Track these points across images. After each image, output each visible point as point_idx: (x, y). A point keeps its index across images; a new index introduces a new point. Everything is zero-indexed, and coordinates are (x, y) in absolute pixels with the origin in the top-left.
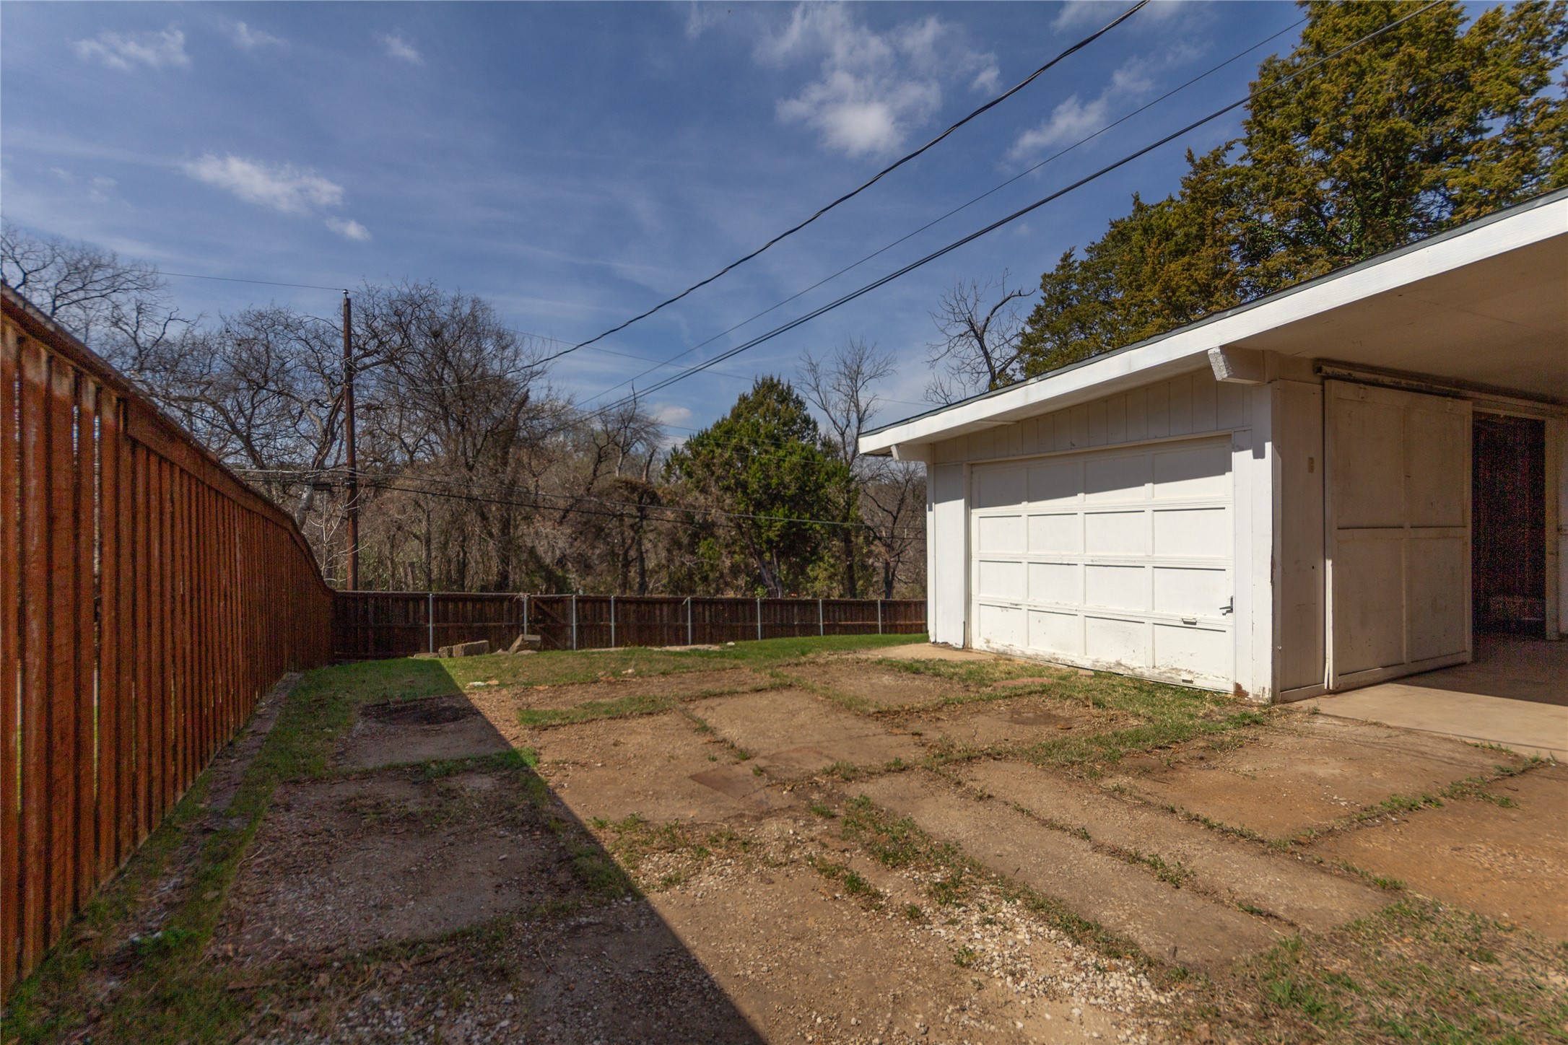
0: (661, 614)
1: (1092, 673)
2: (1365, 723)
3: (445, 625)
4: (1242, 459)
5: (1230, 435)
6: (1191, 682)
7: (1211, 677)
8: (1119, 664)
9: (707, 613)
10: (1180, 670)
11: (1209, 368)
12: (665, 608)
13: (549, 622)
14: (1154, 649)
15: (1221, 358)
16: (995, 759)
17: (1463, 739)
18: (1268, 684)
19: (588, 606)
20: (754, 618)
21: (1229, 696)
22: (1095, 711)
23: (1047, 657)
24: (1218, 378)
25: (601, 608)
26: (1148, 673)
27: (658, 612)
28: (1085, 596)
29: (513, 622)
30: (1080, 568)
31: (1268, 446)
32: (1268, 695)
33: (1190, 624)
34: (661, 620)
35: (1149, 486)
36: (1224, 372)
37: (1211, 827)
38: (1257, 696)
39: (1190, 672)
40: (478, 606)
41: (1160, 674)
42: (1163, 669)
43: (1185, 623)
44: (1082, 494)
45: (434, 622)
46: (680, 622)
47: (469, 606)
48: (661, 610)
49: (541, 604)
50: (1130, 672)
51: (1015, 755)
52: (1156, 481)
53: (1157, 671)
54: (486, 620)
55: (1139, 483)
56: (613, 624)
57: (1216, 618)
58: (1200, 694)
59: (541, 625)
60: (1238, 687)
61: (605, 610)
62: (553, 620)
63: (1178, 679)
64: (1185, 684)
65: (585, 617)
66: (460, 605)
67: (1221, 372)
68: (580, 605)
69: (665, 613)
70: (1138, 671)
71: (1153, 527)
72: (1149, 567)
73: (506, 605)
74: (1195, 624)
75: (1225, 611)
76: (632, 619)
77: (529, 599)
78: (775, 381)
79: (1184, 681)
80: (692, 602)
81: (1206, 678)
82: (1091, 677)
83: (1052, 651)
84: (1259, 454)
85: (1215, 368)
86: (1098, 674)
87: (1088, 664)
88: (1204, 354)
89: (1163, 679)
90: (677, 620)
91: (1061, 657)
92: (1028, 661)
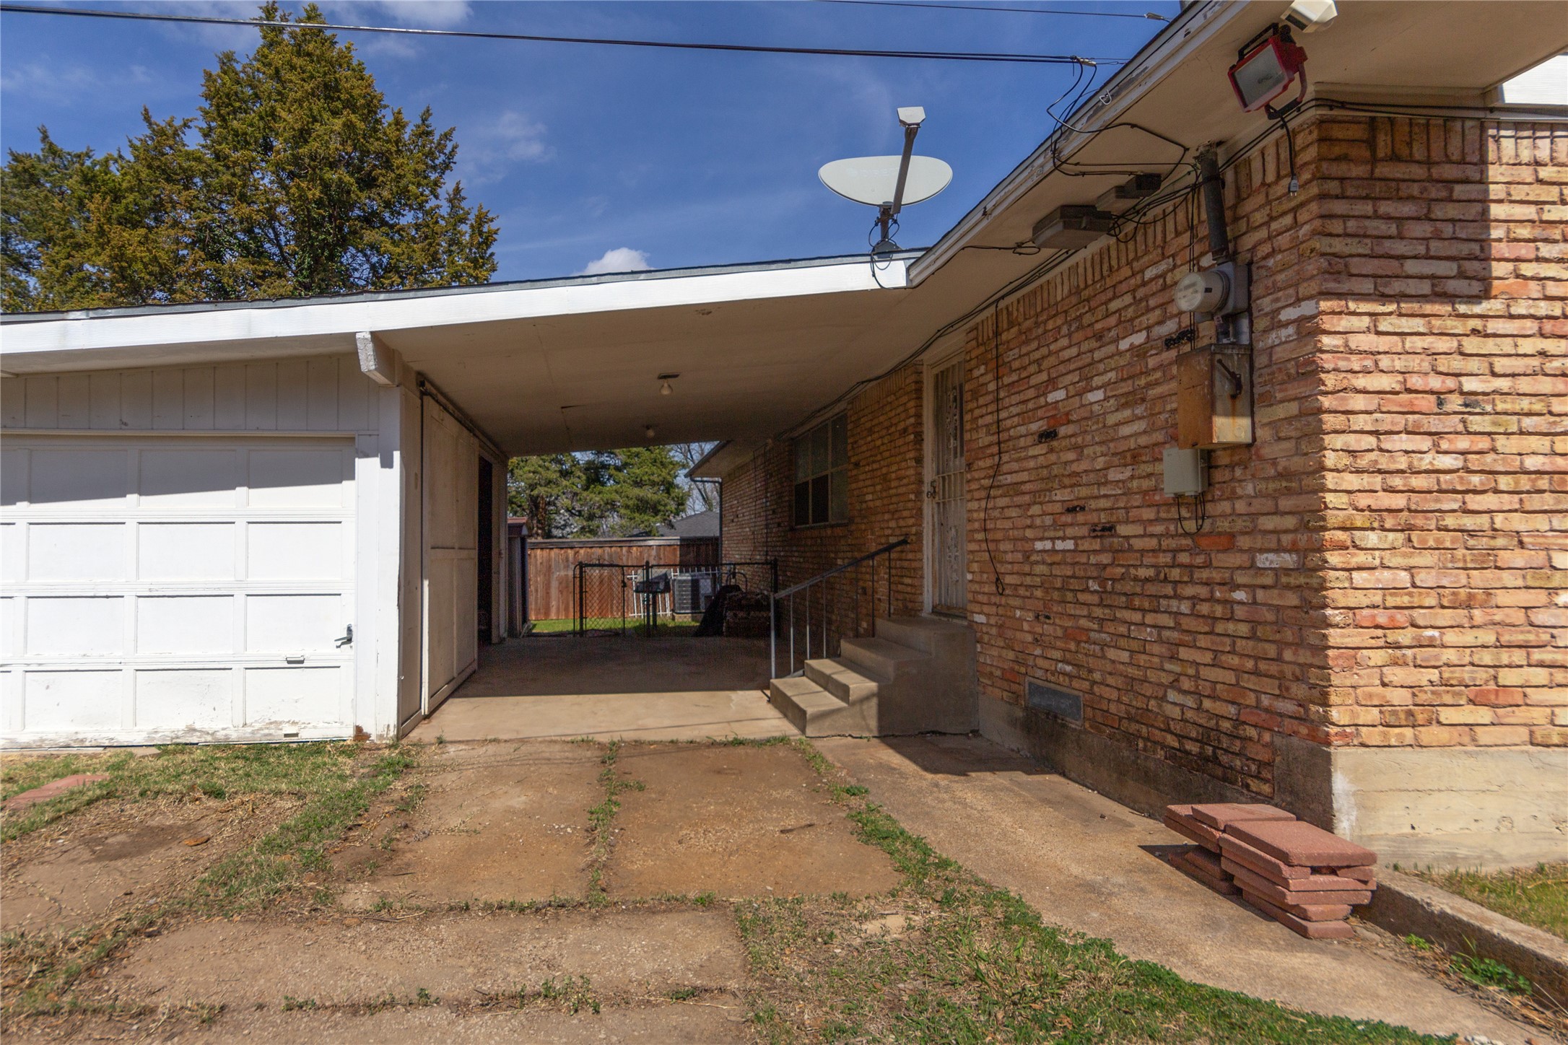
1: (155, 751)
2: (485, 742)
4: (367, 467)
5: (353, 439)
6: (296, 735)
7: (321, 725)
8: (192, 730)
10: (281, 723)
11: (354, 355)
14: (245, 702)
15: (370, 345)
16: (150, 935)
17: (563, 738)
18: (393, 720)
21: (349, 742)
22: (212, 803)
23: (62, 741)
24: (364, 368)
26: (235, 734)
28: (136, 640)
30: (129, 601)
31: (397, 455)
32: (393, 733)
33: (296, 663)
35: (241, 491)
36: (372, 363)
37: (522, 910)
38: (381, 737)
39: (294, 723)
41: (253, 733)
42: (257, 726)
43: (289, 662)
44: (135, 496)
50: (209, 738)
51: (177, 914)
52: (252, 485)
53: (249, 730)
55: (230, 486)
57: (326, 650)
58: (317, 747)
60: (359, 730)
63: (278, 735)
64: (288, 739)
67: (368, 361)
70: (221, 735)
71: (247, 543)
72: (240, 596)
74: (302, 662)
75: (339, 643)
79: (286, 735)
81: (315, 727)
82: (158, 756)
83: (73, 729)
84: (387, 463)
85: (362, 356)
86: (164, 750)
87: (138, 739)
88: (351, 337)
89: (258, 739)
91: (89, 736)
92: (26, 752)
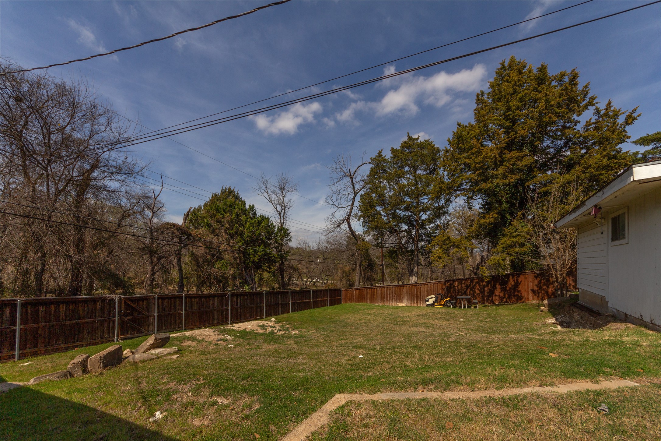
0: (214, 303)
3: (36, 325)
9: (239, 301)
12: (216, 299)
13: (135, 315)
19: (166, 302)
20: (262, 302)
25: (175, 303)
27: (211, 302)
29: (106, 317)
34: (213, 307)
40: (72, 307)
45: (21, 324)
46: (224, 307)
47: (62, 308)
48: (213, 300)
49: (129, 303)
54: (80, 318)
56: (183, 312)
59: (130, 318)
61: (178, 303)
62: (139, 313)
65: (164, 309)
66: (53, 308)
68: (160, 300)
69: (216, 303)
73: (99, 305)
76: (196, 307)
77: (120, 299)
78: (232, 189)
80: (231, 295)
90: (222, 307)
